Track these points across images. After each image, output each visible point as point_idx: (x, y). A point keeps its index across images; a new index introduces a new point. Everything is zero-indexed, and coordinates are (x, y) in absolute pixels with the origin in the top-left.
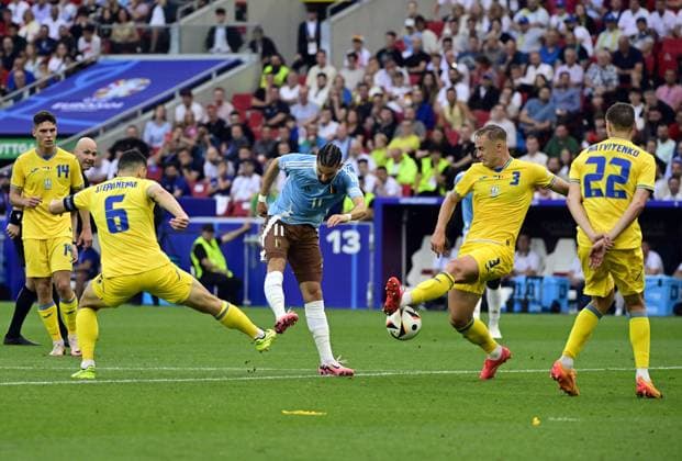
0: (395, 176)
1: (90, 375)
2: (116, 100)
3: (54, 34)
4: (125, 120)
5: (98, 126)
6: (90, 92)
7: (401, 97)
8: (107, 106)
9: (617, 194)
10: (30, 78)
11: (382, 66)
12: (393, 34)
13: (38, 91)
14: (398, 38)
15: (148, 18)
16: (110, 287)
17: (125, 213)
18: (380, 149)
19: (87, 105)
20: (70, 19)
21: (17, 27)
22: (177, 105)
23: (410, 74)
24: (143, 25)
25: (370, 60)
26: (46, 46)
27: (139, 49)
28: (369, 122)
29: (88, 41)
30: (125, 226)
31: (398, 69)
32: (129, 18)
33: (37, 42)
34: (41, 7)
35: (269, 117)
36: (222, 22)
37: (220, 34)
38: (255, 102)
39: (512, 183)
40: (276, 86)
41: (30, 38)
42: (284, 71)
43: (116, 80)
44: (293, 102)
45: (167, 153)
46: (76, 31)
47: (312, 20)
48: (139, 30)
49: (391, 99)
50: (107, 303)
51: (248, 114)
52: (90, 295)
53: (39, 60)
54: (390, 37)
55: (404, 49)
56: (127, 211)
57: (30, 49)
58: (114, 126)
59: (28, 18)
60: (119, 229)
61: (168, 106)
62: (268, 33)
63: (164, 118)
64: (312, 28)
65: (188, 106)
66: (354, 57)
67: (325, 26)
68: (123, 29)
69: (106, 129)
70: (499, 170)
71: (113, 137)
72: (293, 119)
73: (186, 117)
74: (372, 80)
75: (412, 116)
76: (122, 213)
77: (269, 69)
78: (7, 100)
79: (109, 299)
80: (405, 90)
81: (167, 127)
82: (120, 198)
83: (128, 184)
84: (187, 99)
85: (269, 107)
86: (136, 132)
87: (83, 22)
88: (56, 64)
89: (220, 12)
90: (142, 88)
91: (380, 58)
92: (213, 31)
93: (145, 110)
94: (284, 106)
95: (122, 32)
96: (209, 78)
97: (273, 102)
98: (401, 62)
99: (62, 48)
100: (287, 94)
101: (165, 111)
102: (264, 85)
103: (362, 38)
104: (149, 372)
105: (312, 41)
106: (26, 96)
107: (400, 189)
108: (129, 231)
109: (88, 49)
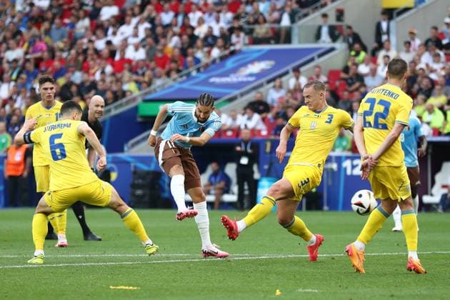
0: (428, 123)
1: (40, 261)
2: (251, 75)
3: (216, 32)
4: (255, 88)
5: (236, 92)
6: (234, 70)
7: (439, 71)
8: (245, 79)
9: (380, 127)
10: (197, 61)
11: (427, 50)
12: (436, 28)
13: (202, 70)
14: (440, 31)
15: (279, 21)
16: (56, 198)
17: (63, 146)
18: (421, 105)
19: (233, 79)
20: (229, 23)
21: (193, 28)
22: (291, 77)
23: (446, 54)
24: (276, 26)
25: (420, 46)
26: (210, 41)
27: (272, 42)
28: (416, 87)
29: (238, 36)
30: (64, 155)
31: (438, 51)
32: (265, 21)
33: (206, 38)
34: (210, 15)
35: (350, 85)
36: (325, 22)
37: (325, 31)
38: (343, 75)
39: (327, 122)
40: (356, 65)
41: (202, 36)
42: (363, 54)
43: (252, 62)
44: (366, 75)
45: (279, 110)
46: (231, 30)
47: (384, 20)
48: (273, 29)
49: (432, 71)
50: (54, 210)
51: (337, 83)
52: (43, 204)
53: (206, 49)
54: (434, 31)
55: (444, 38)
56: (65, 145)
57: (199, 43)
58: (247, 92)
59: (201, 22)
60: (60, 157)
61: (284, 79)
62: (356, 30)
63: (281, 87)
64: (384, 25)
65: (297, 78)
66: (408, 44)
67: (393, 23)
68: (261, 28)
69: (242, 95)
70: (319, 112)
71: (246, 100)
72: (365, 86)
73: (295, 86)
74: (419, 59)
75: (443, 83)
76: (61, 146)
77: (353, 53)
78: (181, 77)
79: (56, 206)
80: (441, 65)
81: (282, 93)
82: (59, 136)
83: (64, 125)
84: (297, 74)
85: (351, 78)
86: (262, 96)
87: (236, 24)
88: (216, 52)
89: (325, 16)
90: (269, 67)
91: (426, 45)
92: (320, 29)
93: (269, 82)
94: (360, 78)
95: (261, 30)
96: (312, 60)
97: (353, 74)
98: (441, 47)
99: (220, 42)
100: (363, 69)
101: (281, 83)
102: (350, 64)
103: (415, 31)
104: (92, 258)
105: (384, 34)
106: (194, 73)
107: (431, 132)
108: (66, 159)
109: (238, 42)
